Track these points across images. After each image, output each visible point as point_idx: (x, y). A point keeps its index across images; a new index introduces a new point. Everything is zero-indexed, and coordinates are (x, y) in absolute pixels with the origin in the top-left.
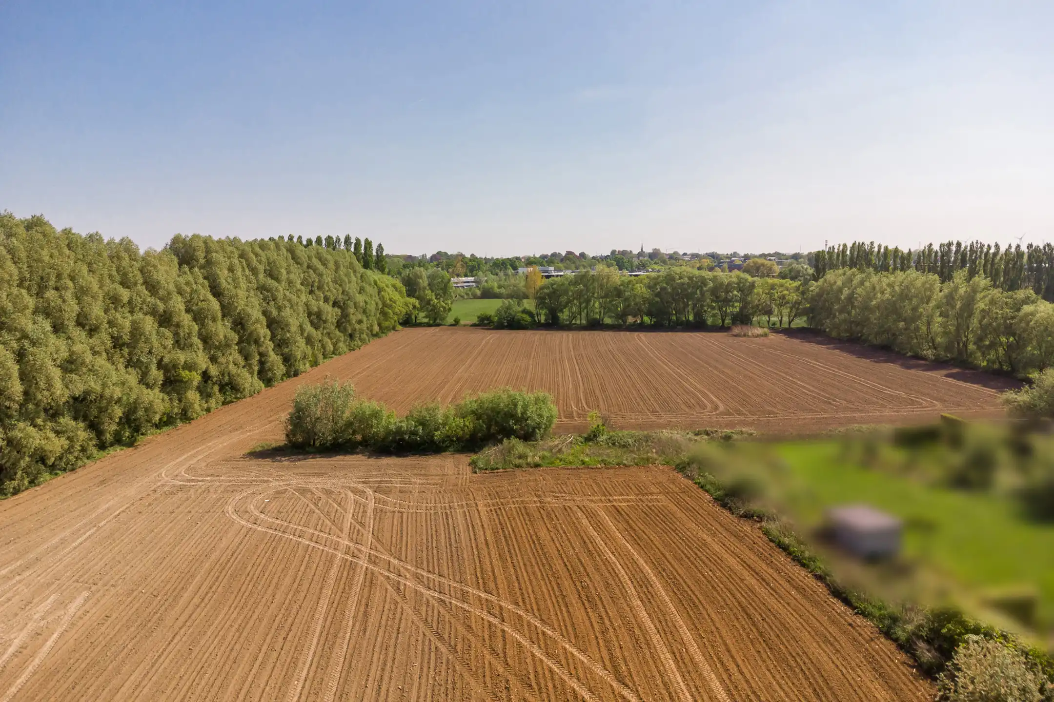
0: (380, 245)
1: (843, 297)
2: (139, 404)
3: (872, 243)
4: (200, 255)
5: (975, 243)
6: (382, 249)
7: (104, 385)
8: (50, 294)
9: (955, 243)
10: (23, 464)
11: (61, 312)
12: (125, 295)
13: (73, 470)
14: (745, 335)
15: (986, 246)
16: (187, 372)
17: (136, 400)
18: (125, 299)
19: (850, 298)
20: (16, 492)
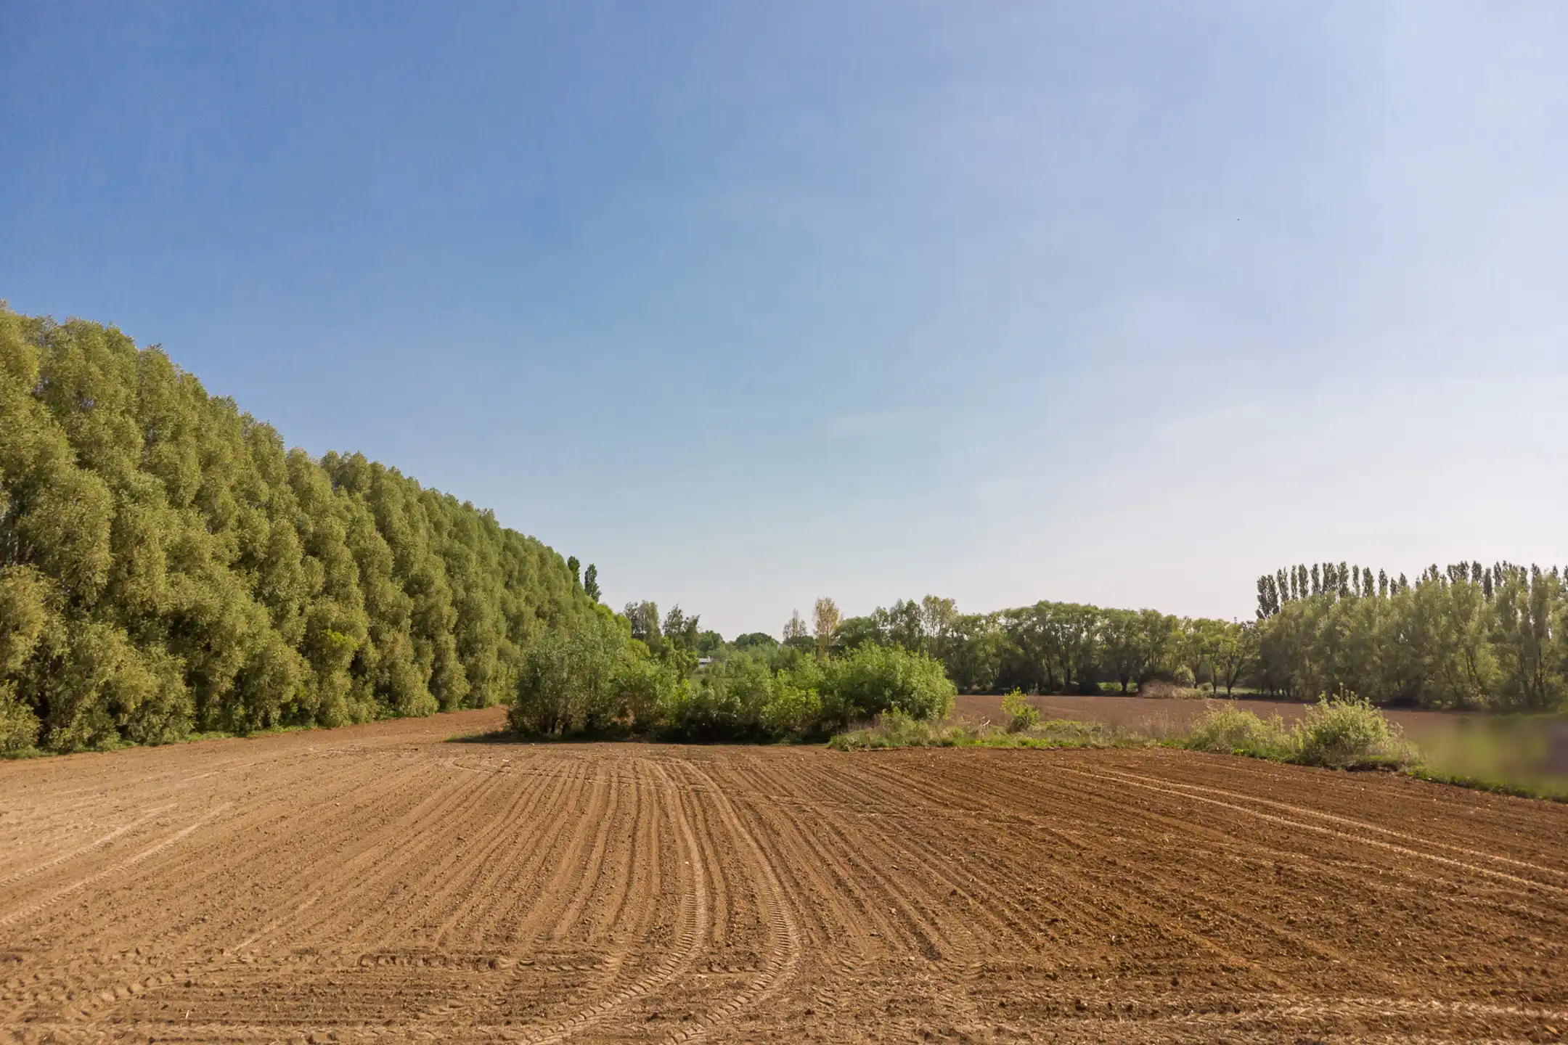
0: (592, 568)
1: (1318, 633)
2: (268, 659)
3: (1343, 565)
4: (365, 480)
5: (1501, 565)
6: (595, 573)
7: (225, 607)
8: (164, 448)
9: (1471, 565)
10: (87, 702)
11: (176, 474)
12: (264, 490)
13: (154, 745)
14: (1166, 697)
15: (1519, 570)
16: (338, 634)
17: (266, 649)
18: (264, 499)
19: (1330, 634)
20: (66, 750)
